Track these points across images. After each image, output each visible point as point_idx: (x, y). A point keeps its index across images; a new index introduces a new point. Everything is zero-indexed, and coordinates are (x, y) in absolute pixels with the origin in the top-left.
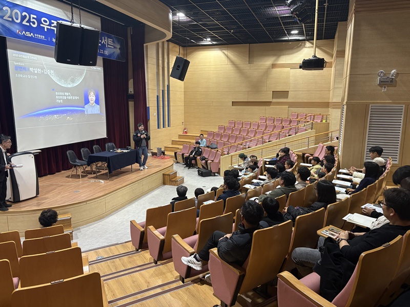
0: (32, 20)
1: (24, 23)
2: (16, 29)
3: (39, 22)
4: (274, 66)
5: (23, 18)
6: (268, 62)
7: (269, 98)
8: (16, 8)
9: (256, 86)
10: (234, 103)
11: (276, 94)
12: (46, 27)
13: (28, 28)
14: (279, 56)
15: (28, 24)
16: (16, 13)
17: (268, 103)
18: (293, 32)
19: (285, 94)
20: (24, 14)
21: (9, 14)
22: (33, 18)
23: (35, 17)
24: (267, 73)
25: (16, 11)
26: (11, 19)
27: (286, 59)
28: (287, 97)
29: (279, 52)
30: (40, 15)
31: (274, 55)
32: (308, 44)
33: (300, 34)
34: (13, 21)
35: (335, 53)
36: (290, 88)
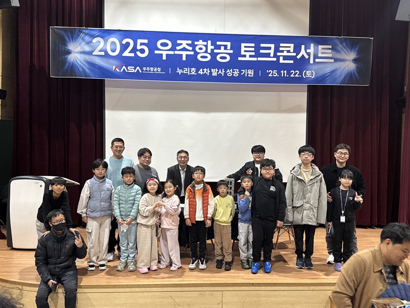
0: (139, 47)
5: (124, 47)
8: (112, 36)
12: (164, 54)
15: (132, 55)
16: (113, 43)
20: (126, 41)
22: (142, 44)
23: (146, 41)
25: (112, 39)
26: (103, 53)
34: (107, 55)
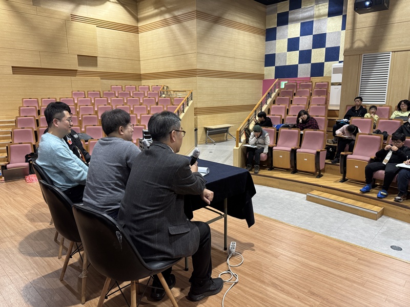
7: (74, 64)
9: (51, 45)
10: (16, 70)
11: (84, 59)
14: (78, 5)
17: (72, 72)
19: (93, 61)
24: (65, 27)
28: (95, 65)
35: (177, 13)
36: (99, 54)
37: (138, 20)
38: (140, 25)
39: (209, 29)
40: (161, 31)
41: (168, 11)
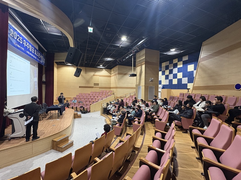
0: (21, 40)
1: (18, 40)
2: (14, 42)
3: (23, 42)
4: (94, 75)
5: (18, 37)
6: (92, 74)
7: (93, 85)
8: (15, 31)
9: (88, 81)
10: (80, 87)
11: (95, 84)
12: (25, 45)
13: (19, 43)
14: (96, 72)
15: (19, 41)
17: (93, 87)
18: (101, 65)
19: (98, 84)
20: (18, 35)
21: (12, 33)
22: (21, 39)
23: (22, 38)
24: (92, 77)
25: (15, 33)
26: (13, 36)
27: (98, 73)
29: (95, 71)
30: (23, 39)
31: (94, 72)
32: (104, 70)
33: (103, 66)
34: (13, 38)
35: (116, 73)
36: (99, 83)
37: (111, 74)
38: (111, 75)
39: (123, 77)
40: (113, 77)
41: (115, 72)
